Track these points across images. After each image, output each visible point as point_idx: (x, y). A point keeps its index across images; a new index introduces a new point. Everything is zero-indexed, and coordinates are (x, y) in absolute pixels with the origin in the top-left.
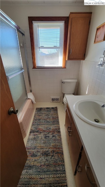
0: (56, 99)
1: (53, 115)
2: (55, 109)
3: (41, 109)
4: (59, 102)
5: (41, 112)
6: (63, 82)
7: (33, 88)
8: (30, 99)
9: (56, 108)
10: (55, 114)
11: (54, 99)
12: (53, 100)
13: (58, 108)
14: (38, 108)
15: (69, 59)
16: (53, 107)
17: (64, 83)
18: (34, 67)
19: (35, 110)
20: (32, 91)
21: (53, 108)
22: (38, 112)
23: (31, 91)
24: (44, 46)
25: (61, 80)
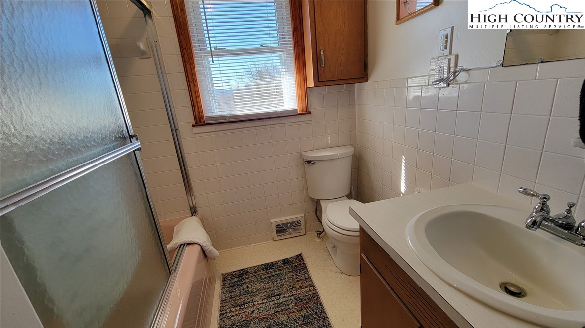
0: (292, 223)
1: (295, 293)
2: (297, 264)
3: (241, 275)
4: (303, 232)
5: (245, 286)
6: (309, 162)
7: (201, 197)
8: (194, 243)
9: (300, 258)
10: (300, 284)
11: (285, 224)
12: (281, 229)
13: (304, 256)
14: (228, 274)
15: (320, 81)
16: (288, 257)
17: (314, 163)
18: (196, 121)
19: (218, 285)
20: (200, 211)
21: (286, 262)
22: (230, 289)
23: (194, 212)
24: (227, 48)
25: (302, 156)
